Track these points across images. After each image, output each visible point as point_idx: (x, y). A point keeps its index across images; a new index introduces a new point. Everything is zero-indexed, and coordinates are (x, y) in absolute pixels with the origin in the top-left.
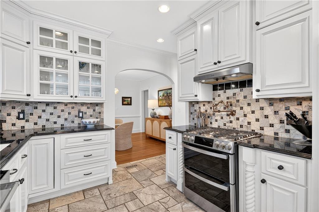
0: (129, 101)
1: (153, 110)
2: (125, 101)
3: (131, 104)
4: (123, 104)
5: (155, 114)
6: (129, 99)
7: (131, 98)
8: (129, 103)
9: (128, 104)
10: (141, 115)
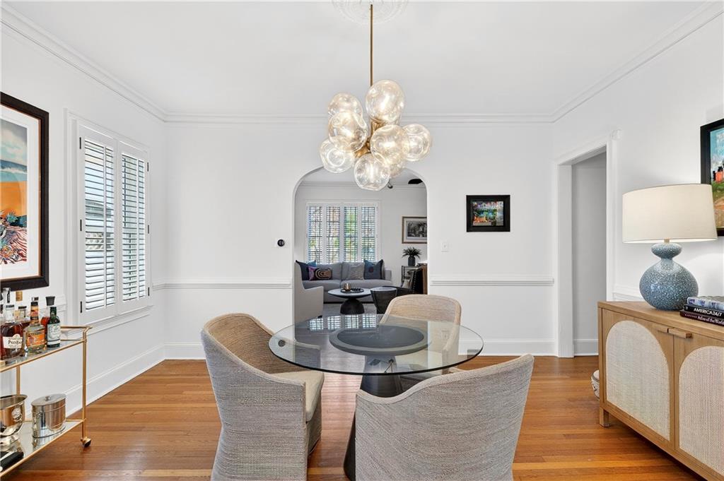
0: (499, 215)
1: (668, 254)
2: (481, 212)
3: (505, 227)
4: (470, 228)
5: (686, 283)
6: (499, 205)
7: (505, 199)
8: (500, 222)
9: (494, 228)
10: (554, 274)
